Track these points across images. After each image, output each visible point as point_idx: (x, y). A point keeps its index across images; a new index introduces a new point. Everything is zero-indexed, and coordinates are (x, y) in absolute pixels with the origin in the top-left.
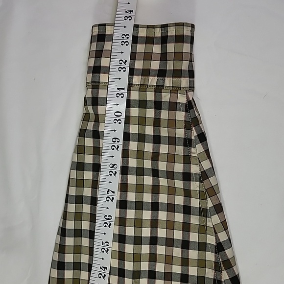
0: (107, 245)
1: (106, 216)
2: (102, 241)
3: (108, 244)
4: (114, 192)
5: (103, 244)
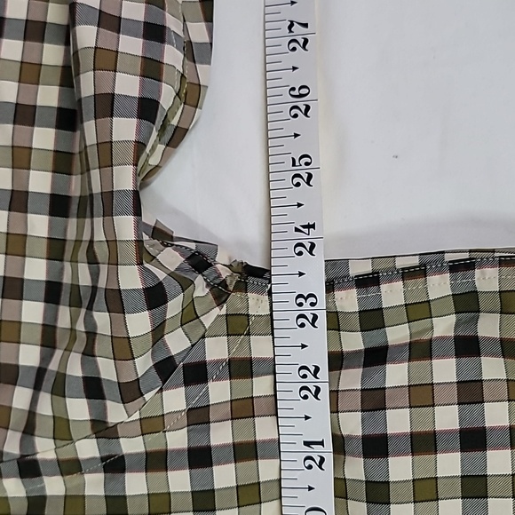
0: (307, 164)
1: (293, 89)
2: (291, 156)
3: (308, 160)
4: (306, 25)
5: (294, 165)
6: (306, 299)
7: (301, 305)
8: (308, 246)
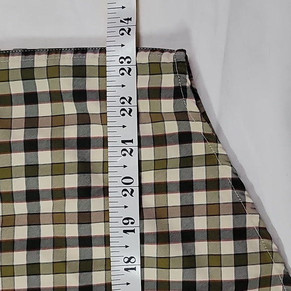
6: (125, 59)
7: (122, 62)
8: (127, 30)
